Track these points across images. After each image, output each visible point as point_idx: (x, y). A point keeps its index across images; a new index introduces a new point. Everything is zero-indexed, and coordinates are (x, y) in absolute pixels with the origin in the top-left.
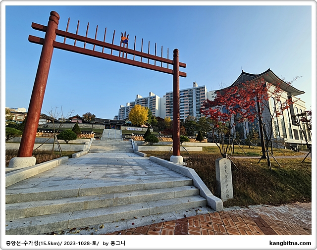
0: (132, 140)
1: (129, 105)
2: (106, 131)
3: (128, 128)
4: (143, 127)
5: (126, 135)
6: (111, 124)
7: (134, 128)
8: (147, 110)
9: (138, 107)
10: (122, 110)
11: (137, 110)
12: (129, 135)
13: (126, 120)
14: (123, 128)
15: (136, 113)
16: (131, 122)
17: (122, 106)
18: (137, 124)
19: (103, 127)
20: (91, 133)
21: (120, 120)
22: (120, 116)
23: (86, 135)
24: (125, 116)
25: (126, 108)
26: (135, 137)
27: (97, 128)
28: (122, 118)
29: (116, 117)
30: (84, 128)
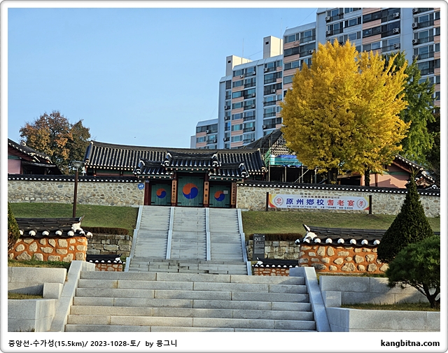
0: (310, 272)
1: (277, 49)
2: (151, 217)
3: (283, 197)
4: (377, 188)
5: (270, 238)
6: (180, 175)
7: (314, 194)
8: (401, 76)
9: (338, 55)
10: (239, 86)
11: (329, 77)
12: (290, 238)
13: (265, 144)
14: (249, 197)
15: (325, 98)
17: (237, 62)
19: (129, 194)
20: (71, 233)
21: (232, 145)
22: (231, 123)
23: (44, 241)
24: (260, 121)
25: (260, 71)
26: (322, 250)
27: (104, 203)
28: (241, 133)
29: (206, 129)
30: (32, 204)
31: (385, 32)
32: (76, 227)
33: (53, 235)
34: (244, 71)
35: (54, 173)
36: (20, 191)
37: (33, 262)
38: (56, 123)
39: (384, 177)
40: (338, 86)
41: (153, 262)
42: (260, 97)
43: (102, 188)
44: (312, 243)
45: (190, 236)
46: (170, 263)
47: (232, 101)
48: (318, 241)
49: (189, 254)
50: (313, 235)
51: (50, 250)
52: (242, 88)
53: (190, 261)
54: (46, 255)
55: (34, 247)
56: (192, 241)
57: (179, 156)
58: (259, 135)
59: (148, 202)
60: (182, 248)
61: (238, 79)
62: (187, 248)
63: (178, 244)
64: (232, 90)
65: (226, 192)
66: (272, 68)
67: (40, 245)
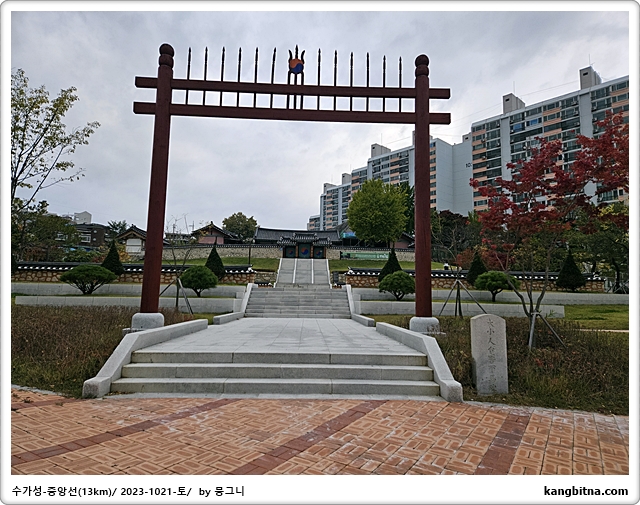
5: (341, 273)
13: (341, 228)
14: (332, 253)
16: (355, 235)
18: (372, 240)
27: (263, 257)
32: (250, 268)
33: (240, 273)
34: (333, 191)
35: (240, 243)
36: (224, 253)
37: (232, 284)
41: (286, 285)
42: (340, 203)
46: (294, 285)
47: (327, 206)
49: (303, 281)
51: (239, 279)
52: (332, 199)
53: (304, 284)
54: (237, 281)
56: (305, 274)
59: (284, 256)
61: (329, 195)
62: (302, 278)
63: (298, 276)
64: (327, 200)
65: (321, 251)
66: (345, 189)
67: (235, 277)
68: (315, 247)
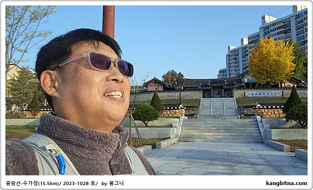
0: (258, 118)
1: (246, 42)
2: (205, 102)
3: (250, 93)
4: (285, 88)
5: (246, 107)
6: (214, 88)
7: (261, 91)
8: (292, 47)
9: (268, 42)
10: (233, 56)
11: (265, 50)
12: (252, 107)
13: (243, 75)
14: (237, 93)
15: (264, 58)
16: (254, 80)
17: (232, 48)
18: (269, 83)
19: (198, 95)
20: (179, 108)
21: (231, 76)
22: (231, 69)
23: (171, 111)
24: (241, 68)
25: (240, 50)
26: (263, 110)
27: (189, 98)
28: (235, 72)
29: (222, 72)
30: (167, 99)
31: (285, 32)
32: (181, 106)
33: (174, 109)
34: (234, 51)
35: (173, 90)
36: (163, 96)
37: (169, 117)
38: (173, 73)
39: (287, 84)
40: (268, 53)
41: (206, 116)
42: (241, 59)
43: (188, 93)
44: (259, 108)
45: (218, 107)
46: (212, 117)
47: (231, 62)
48: (261, 107)
49: (218, 113)
50: (259, 105)
51: (174, 113)
52: (234, 57)
53: (219, 116)
54: (172, 115)
55: (169, 112)
56: (219, 109)
57: (213, 81)
58: (241, 72)
59: (204, 97)
60: (216, 112)
61: (232, 54)
62: (218, 111)
63: (214, 110)
64: (231, 58)
65: (230, 92)
66: (244, 49)
67: (170, 112)
68: (225, 90)
